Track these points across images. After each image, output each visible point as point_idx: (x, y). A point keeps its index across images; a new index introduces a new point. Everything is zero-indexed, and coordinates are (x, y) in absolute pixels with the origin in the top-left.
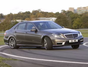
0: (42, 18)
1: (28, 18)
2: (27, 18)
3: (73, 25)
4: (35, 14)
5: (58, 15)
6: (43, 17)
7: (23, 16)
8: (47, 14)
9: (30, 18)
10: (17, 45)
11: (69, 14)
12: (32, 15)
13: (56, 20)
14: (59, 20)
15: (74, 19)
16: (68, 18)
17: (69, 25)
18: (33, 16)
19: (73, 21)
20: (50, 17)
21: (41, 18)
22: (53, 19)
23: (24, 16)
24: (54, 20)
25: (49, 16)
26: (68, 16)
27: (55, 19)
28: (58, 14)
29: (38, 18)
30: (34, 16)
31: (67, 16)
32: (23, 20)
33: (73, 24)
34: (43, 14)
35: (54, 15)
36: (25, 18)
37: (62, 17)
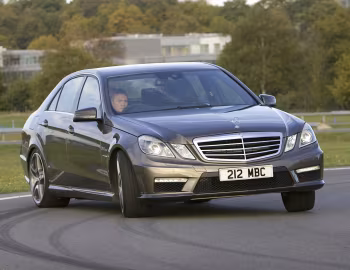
0: (136, 36)
1: (47, 34)
2: (42, 34)
3: (332, 84)
4: (96, 8)
5: (241, 20)
6: (142, 33)
7: (16, 20)
8: (168, 14)
9: (64, 34)
10: (51, 187)
11: (311, 9)
12: (71, 15)
13: (228, 49)
14: (246, 49)
15: (342, 46)
16: (302, 38)
17: (310, 80)
18: (79, 20)
19: (332, 61)
20: (191, 28)
21: (131, 37)
22: (207, 46)
23: (21, 26)
24: (212, 50)
25: (181, 27)
26: (304, 28)
27: (217, 45)
28: (242, 14)
29: (114, 35)
30: (86, 21)
31: (297, 27)
32: (14, 48)
33: (333, 75)
34: (144, 12)
35: (215, 20)
36: (31, 39)
37: (263, 33)
